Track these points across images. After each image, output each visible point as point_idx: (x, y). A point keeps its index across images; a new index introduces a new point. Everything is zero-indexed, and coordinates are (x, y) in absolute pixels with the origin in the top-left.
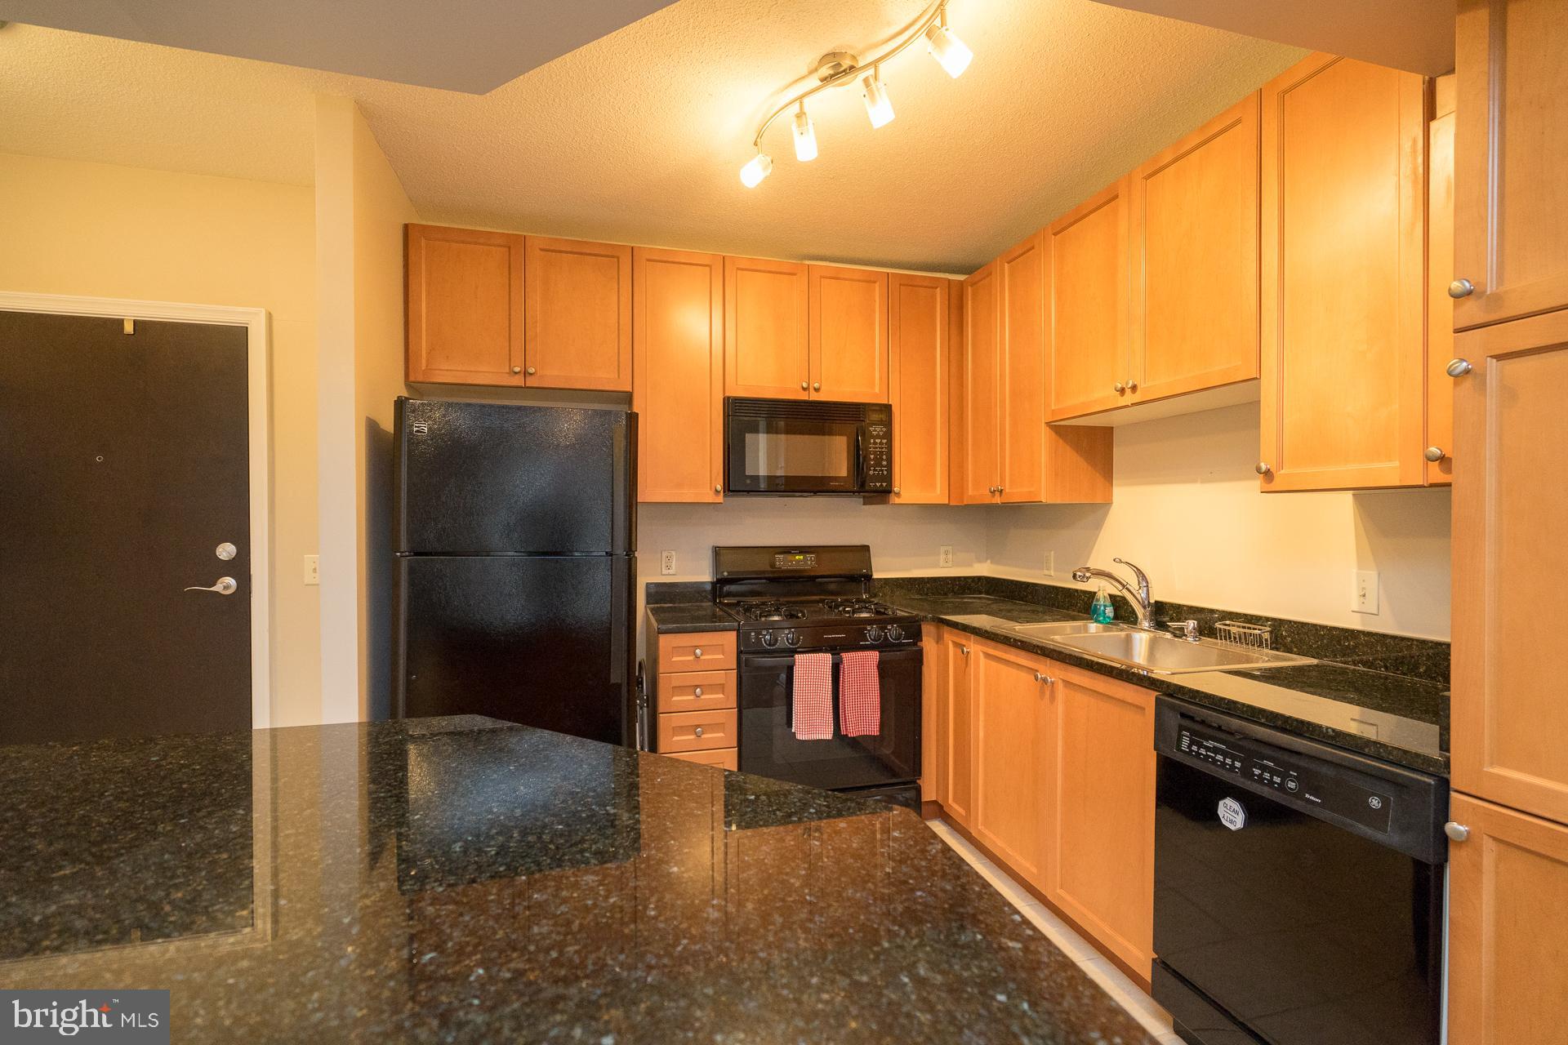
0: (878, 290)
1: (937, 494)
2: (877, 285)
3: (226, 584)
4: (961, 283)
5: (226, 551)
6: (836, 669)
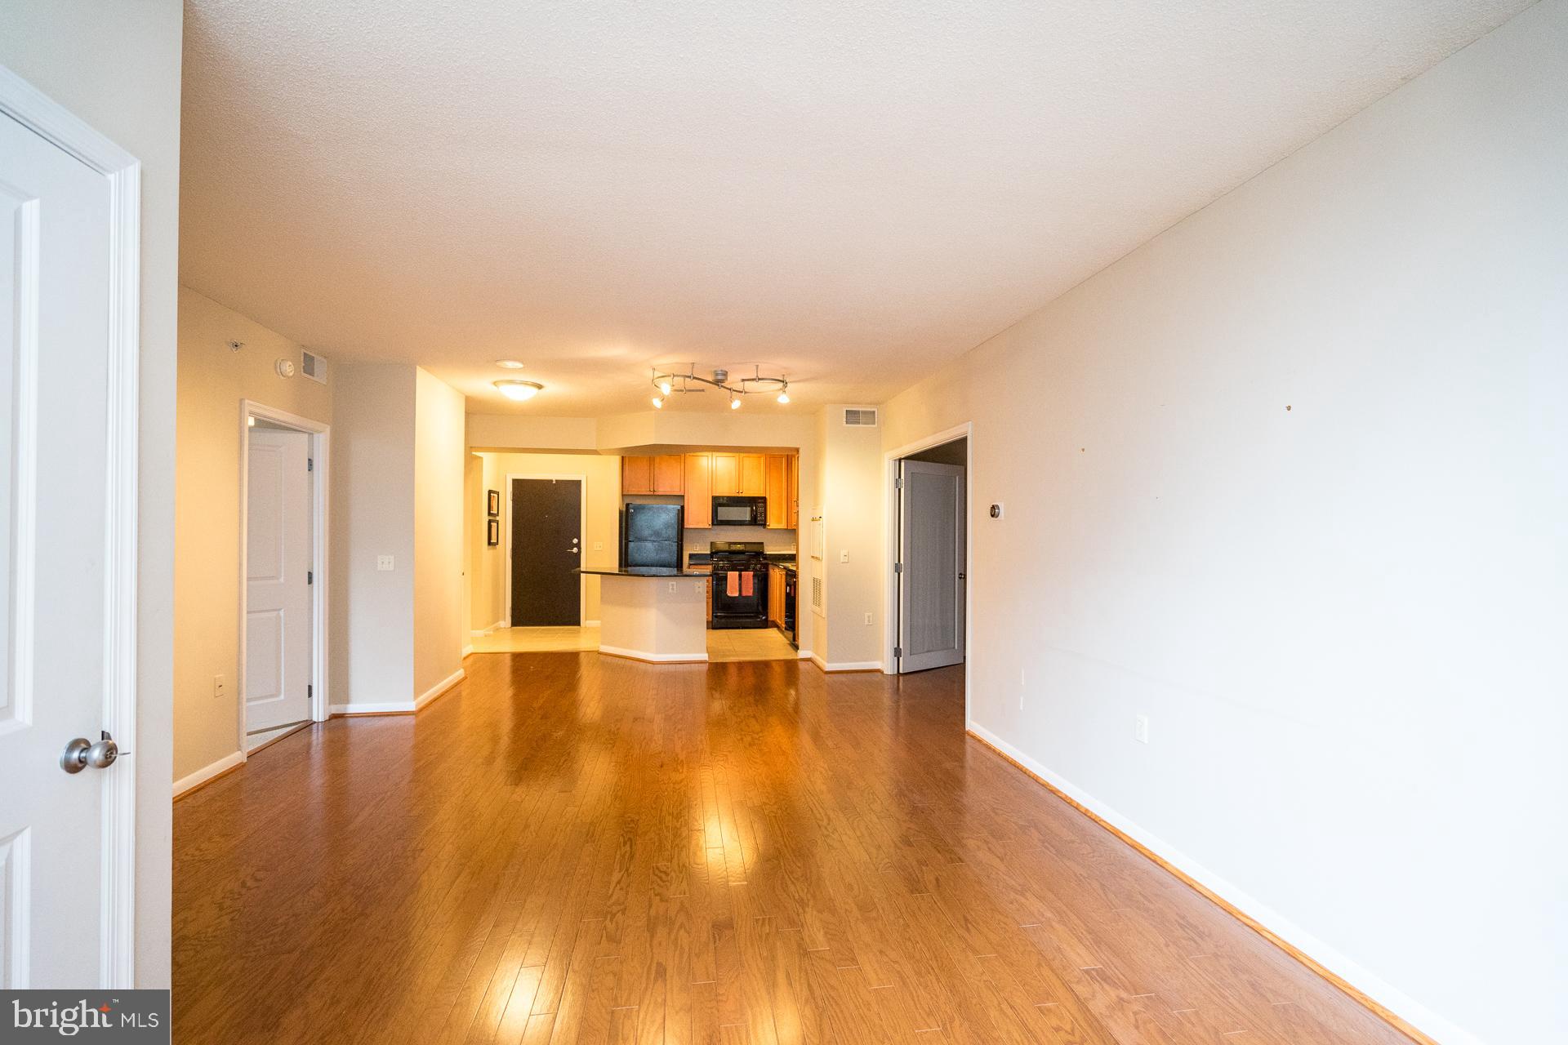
0: (762, 460)
1: (783, 526)
2: (762, 458)
3: (575, 550)
5: (575, 541)
6: (740, 576)
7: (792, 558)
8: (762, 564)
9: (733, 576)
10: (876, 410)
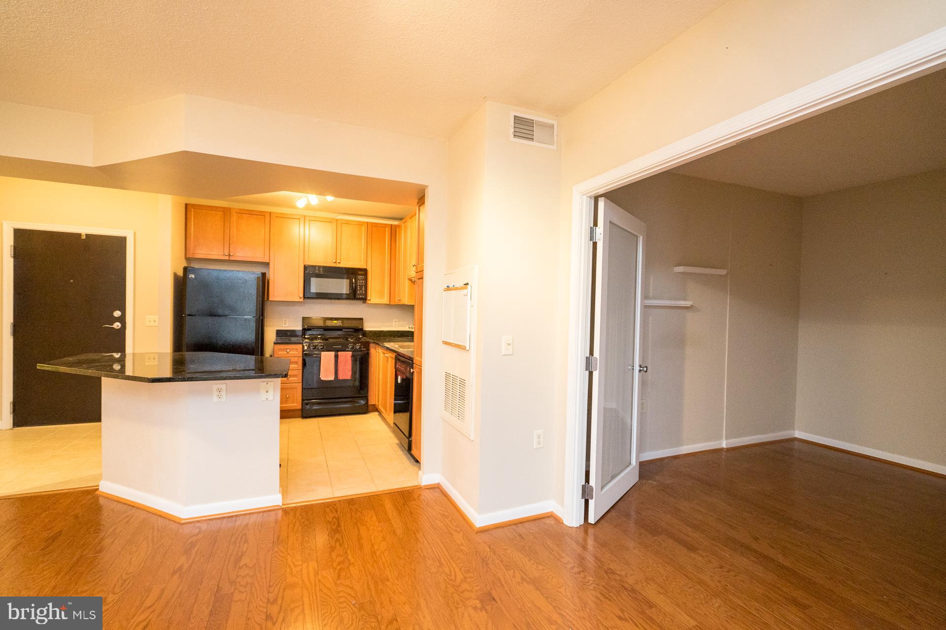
0: (364, 229)
1: (385, 300)
2: (363, 226)
3: (117, 325)
4: (396, 226)
5: (117, 314)
6: (336, 357)
7: (407, 336)
8: (362, 343)
9: (327, 357)
10: (555, 123)
